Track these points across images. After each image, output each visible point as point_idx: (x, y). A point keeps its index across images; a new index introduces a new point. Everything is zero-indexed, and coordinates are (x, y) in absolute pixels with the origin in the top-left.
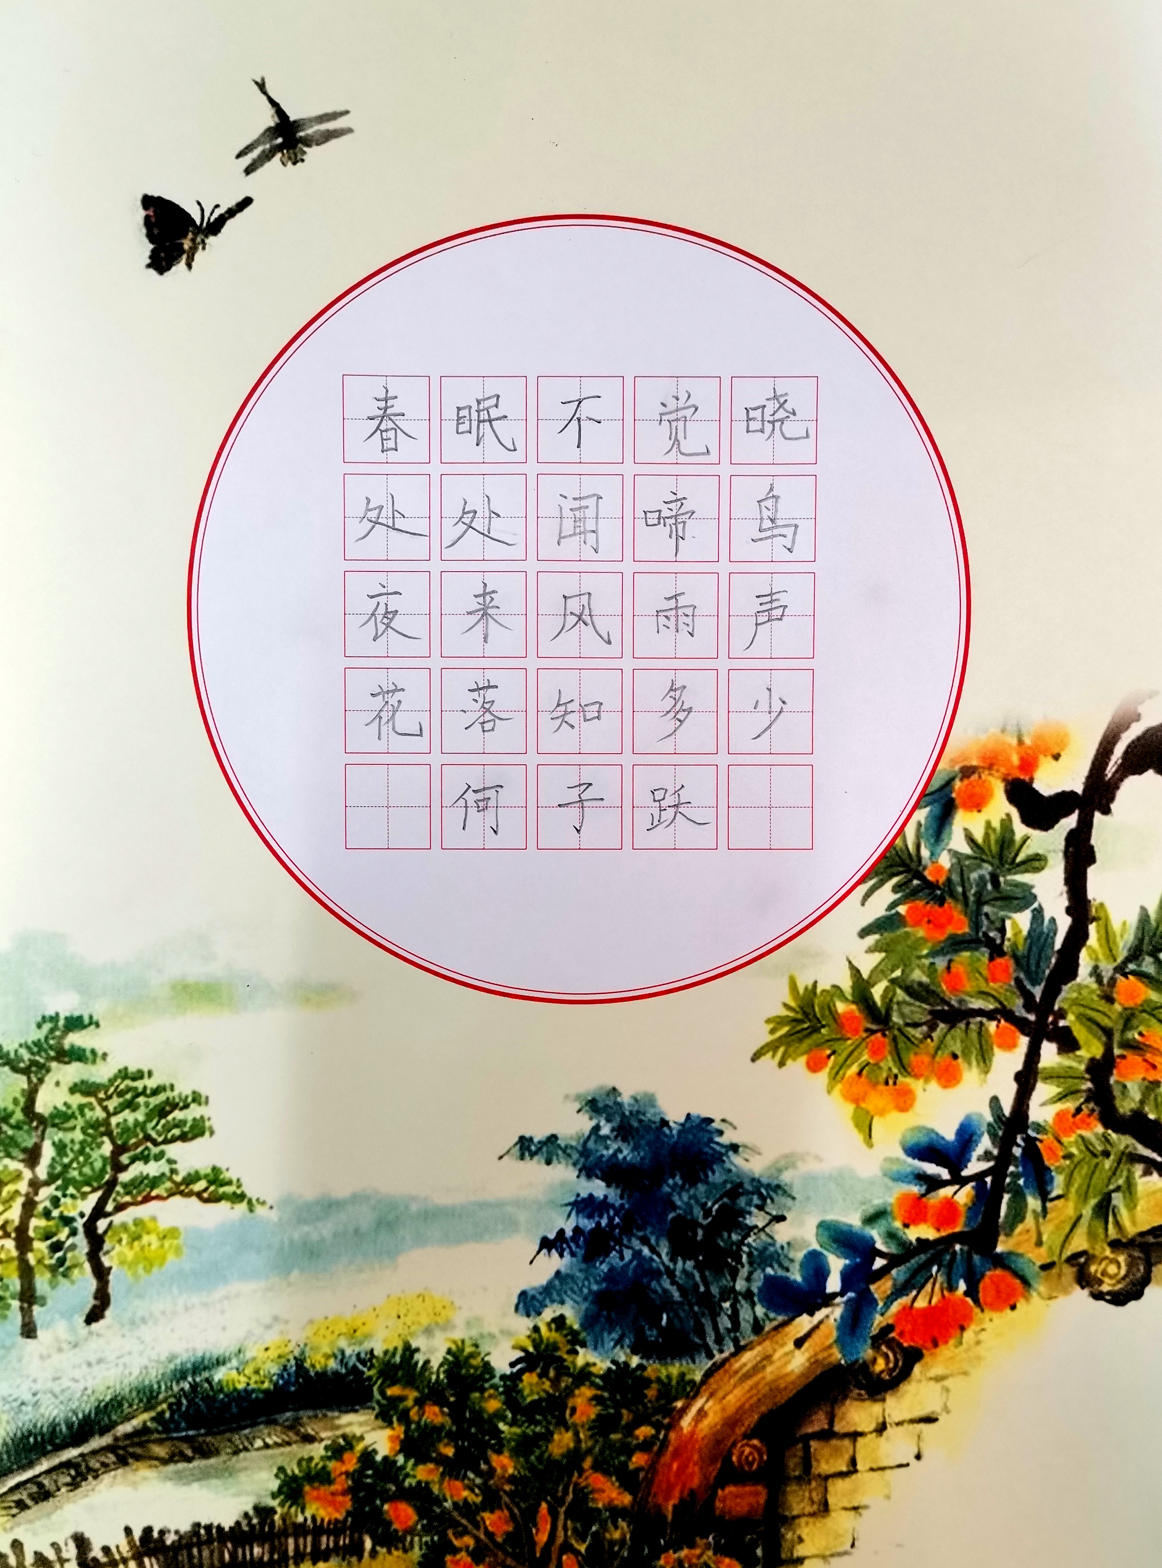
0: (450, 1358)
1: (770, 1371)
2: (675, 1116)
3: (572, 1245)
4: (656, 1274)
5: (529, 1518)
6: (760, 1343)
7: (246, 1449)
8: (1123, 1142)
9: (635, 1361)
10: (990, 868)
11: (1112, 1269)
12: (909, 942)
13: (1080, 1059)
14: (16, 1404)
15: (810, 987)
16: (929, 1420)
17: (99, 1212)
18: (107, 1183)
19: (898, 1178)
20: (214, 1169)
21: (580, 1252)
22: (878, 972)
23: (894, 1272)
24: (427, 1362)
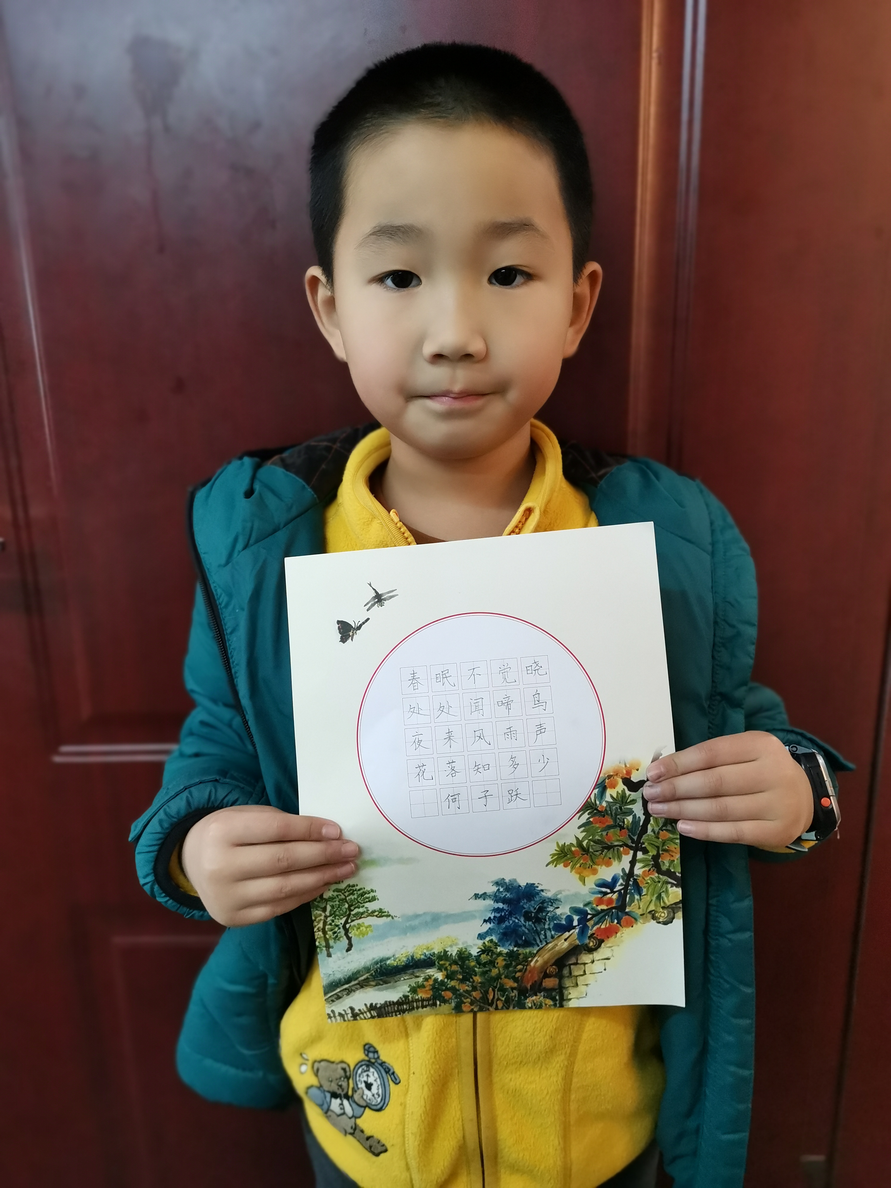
0: (458, 952)
1: (557, 948)
2: (523, 884)
3: (494, 921)
4: (521, 926)
5: (487, 992)
6: (553, 941)
7: (399, 981)
8: (664, 878)
9: (515, 949)
10: (619, 805)
11: (663, 915)
12: (594, 828)
13: (649, 856)
14: (328, 975)
15: (563, 844)
16: (608, 959)
17: (346, 922)
18: (348, 914)
19: (593, 893)
20: (380, 909)
21: (496, 922)
22: (584, 838)
23: (594, 919)
24: (451, 954)
